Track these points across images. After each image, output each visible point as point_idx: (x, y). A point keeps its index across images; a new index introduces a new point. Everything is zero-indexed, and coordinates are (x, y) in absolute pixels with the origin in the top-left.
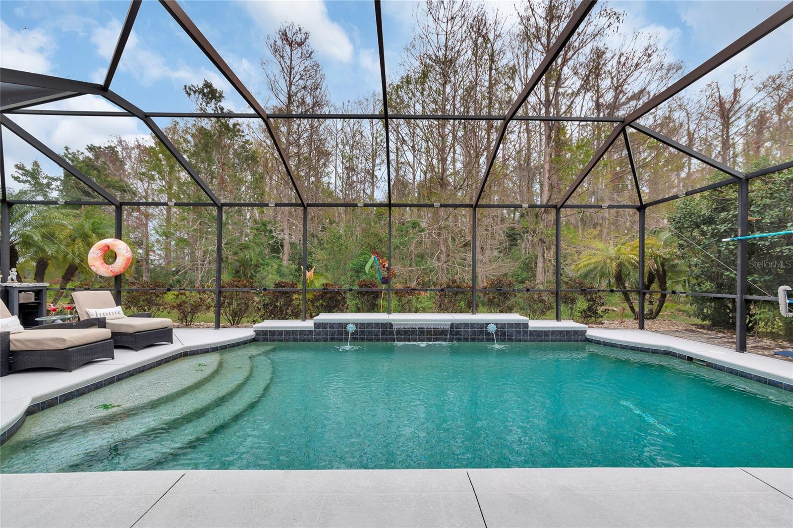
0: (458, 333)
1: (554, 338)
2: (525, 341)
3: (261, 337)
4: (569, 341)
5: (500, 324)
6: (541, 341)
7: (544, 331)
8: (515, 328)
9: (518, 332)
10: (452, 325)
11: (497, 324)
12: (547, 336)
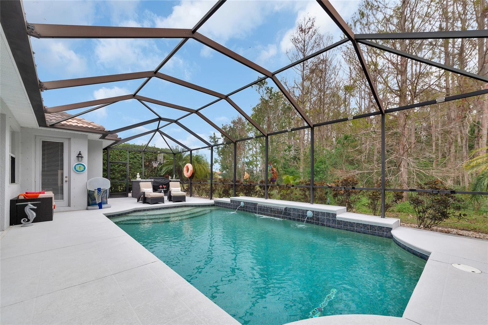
0: (289, 214)
1: (359, 229)
2: (333, 227)
3: (217, 205)
4: (372, 235)
5: (316, 211)
6: (347, 230)
7: (350, 222)
8: (326, 216)
9: (329, 220)
10: (286, 209)
11: (313, 212)
12: (352, 227)
